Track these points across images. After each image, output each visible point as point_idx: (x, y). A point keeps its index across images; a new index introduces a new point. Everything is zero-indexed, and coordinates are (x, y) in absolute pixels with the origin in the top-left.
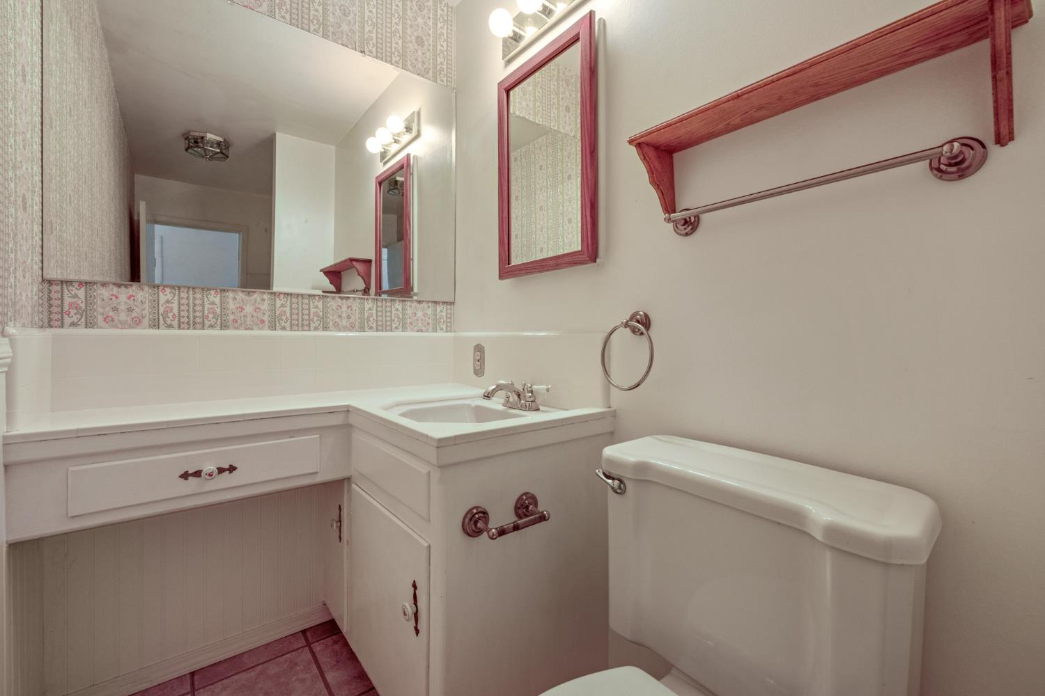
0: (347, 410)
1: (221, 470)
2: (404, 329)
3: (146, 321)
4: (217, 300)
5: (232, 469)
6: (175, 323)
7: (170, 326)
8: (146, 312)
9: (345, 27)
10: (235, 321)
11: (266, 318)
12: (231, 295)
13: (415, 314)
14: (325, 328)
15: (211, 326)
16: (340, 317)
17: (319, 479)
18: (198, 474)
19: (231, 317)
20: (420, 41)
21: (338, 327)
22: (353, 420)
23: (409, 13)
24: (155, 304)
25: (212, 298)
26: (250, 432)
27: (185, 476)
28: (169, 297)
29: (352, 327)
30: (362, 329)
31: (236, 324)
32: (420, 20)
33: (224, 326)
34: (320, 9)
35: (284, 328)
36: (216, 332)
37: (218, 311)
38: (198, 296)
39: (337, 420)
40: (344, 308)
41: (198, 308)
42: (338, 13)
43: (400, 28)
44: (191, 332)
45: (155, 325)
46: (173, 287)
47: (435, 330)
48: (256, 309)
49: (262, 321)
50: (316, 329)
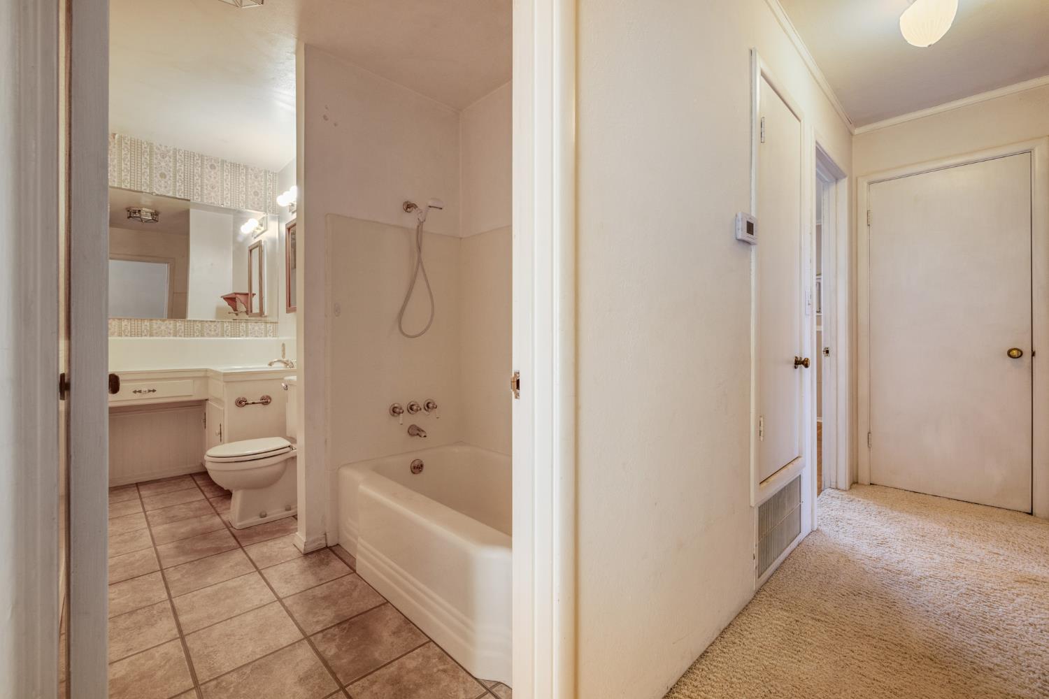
0: (206, 370)
1: (149, 391)
2: (247, 336)
3: (116, 334)
4: (148, 324)
5: (154, 391)
6: (129, 334)
7: (127, 336)
8: (116, 330)
9: (213, 194)
10: (157, 333)
11: (172, 331)
12: (154, 321)
13: (253, 328)
14: (202, 336)
15: (145, 335)
16: (210, 330)
17: (193, 398)
18: (140, 392)
19: (155, 331)
20: (256, 194)
21: (209, 335)
22: (209, 374)
23: (249, 181)
24: (120, 327)
25: (145, 323)
26: (167, 377)
27: (135, 392)
28: (126, 323)
29: (217, 335)
30: (223, 336)
31: (157, 335)
32: (256, 183)
33: (151, 335)
34: (200, 188)
35: (180, 336)
36: (148, 338)
37: (149, 329)
38: (139, 323)
39: (202, 374)
40: (213, 326)
41: (139, 328)
42: (209, 188)
43: (244, 189)
44: (136, 338)
45: (120, 335)
46: (128, 320)
47: (266, 336)
48: (167, 328)
49: (170, 333)
50: (197, 336)
